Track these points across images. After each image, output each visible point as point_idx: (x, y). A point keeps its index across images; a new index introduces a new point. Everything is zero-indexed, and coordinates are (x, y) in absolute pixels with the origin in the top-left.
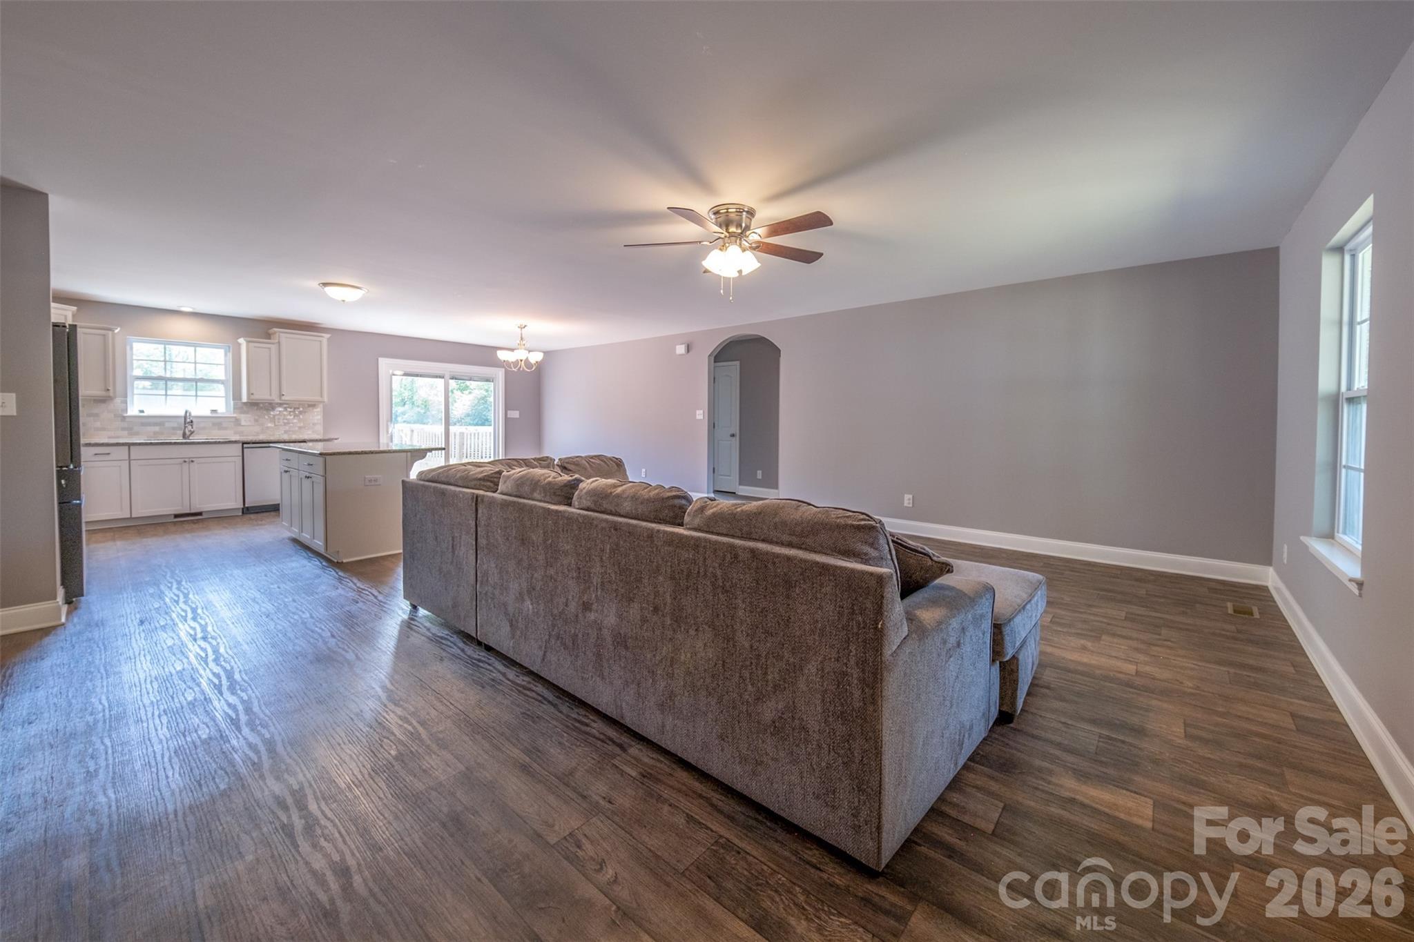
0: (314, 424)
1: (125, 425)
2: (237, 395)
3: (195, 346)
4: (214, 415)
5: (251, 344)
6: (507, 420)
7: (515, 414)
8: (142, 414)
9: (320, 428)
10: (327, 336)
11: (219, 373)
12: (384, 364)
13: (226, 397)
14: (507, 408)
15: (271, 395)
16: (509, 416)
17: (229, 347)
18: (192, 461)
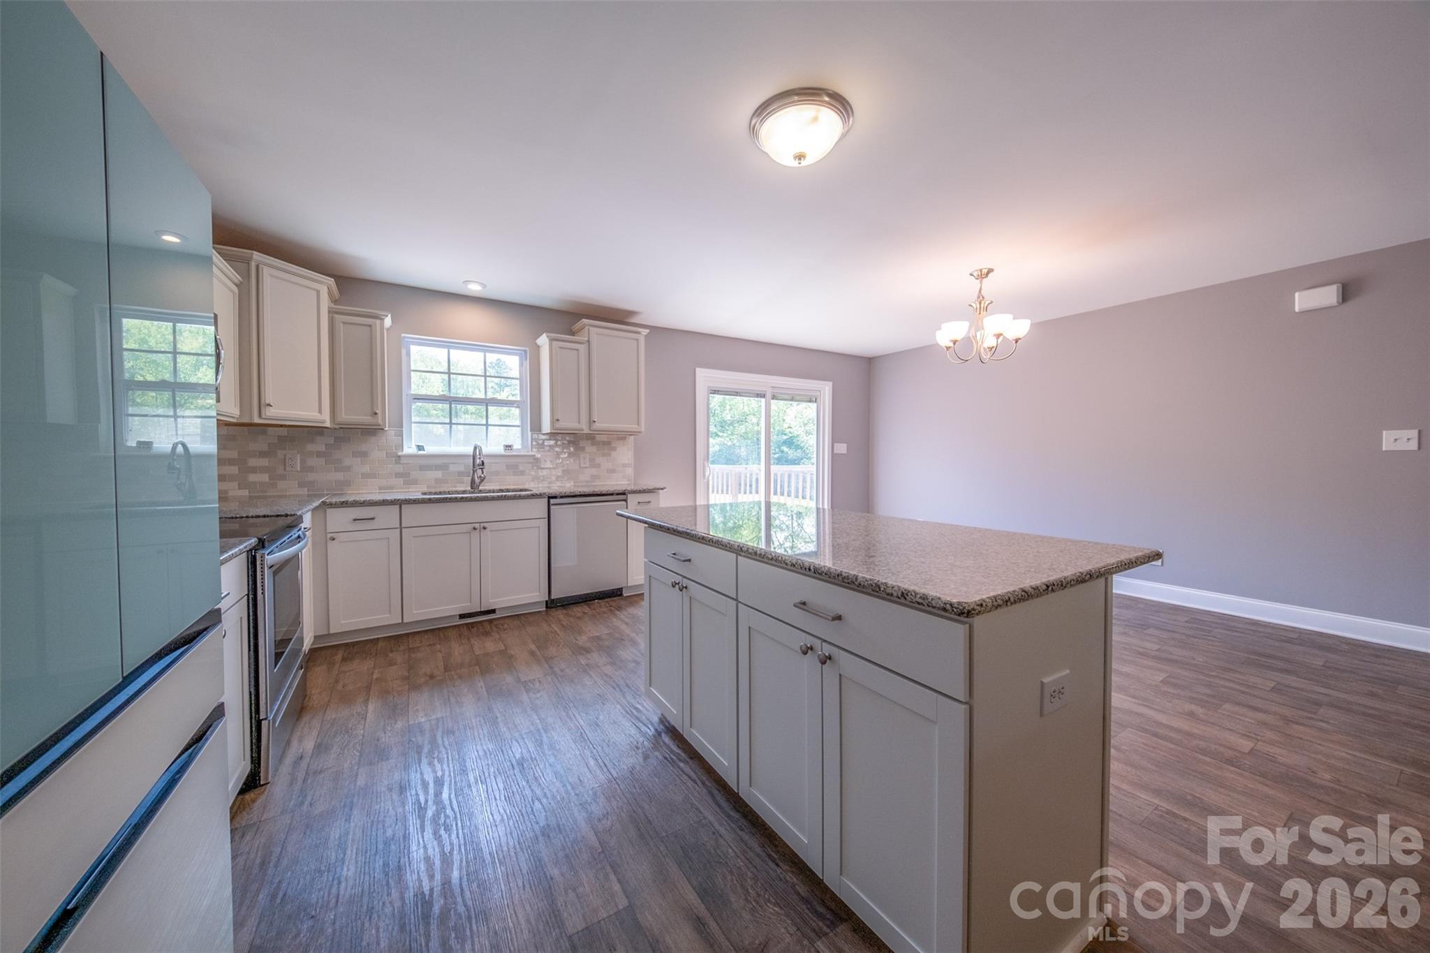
0: (625, 466)
1: (399, 469)
2: (536, 427)
3: (485, 350)
4: (509, 453)
5: (555, 343)
6: (834, 457)
7: (842, 449)
8: (421, 452)
9: (630, 471)
10: (645, 332)
11: (512, 392)
12: (705, 377)
13: (522, 426)
14: (834, 440)
16: (835, 452)
17: (525, 351)
18: (484, 528)
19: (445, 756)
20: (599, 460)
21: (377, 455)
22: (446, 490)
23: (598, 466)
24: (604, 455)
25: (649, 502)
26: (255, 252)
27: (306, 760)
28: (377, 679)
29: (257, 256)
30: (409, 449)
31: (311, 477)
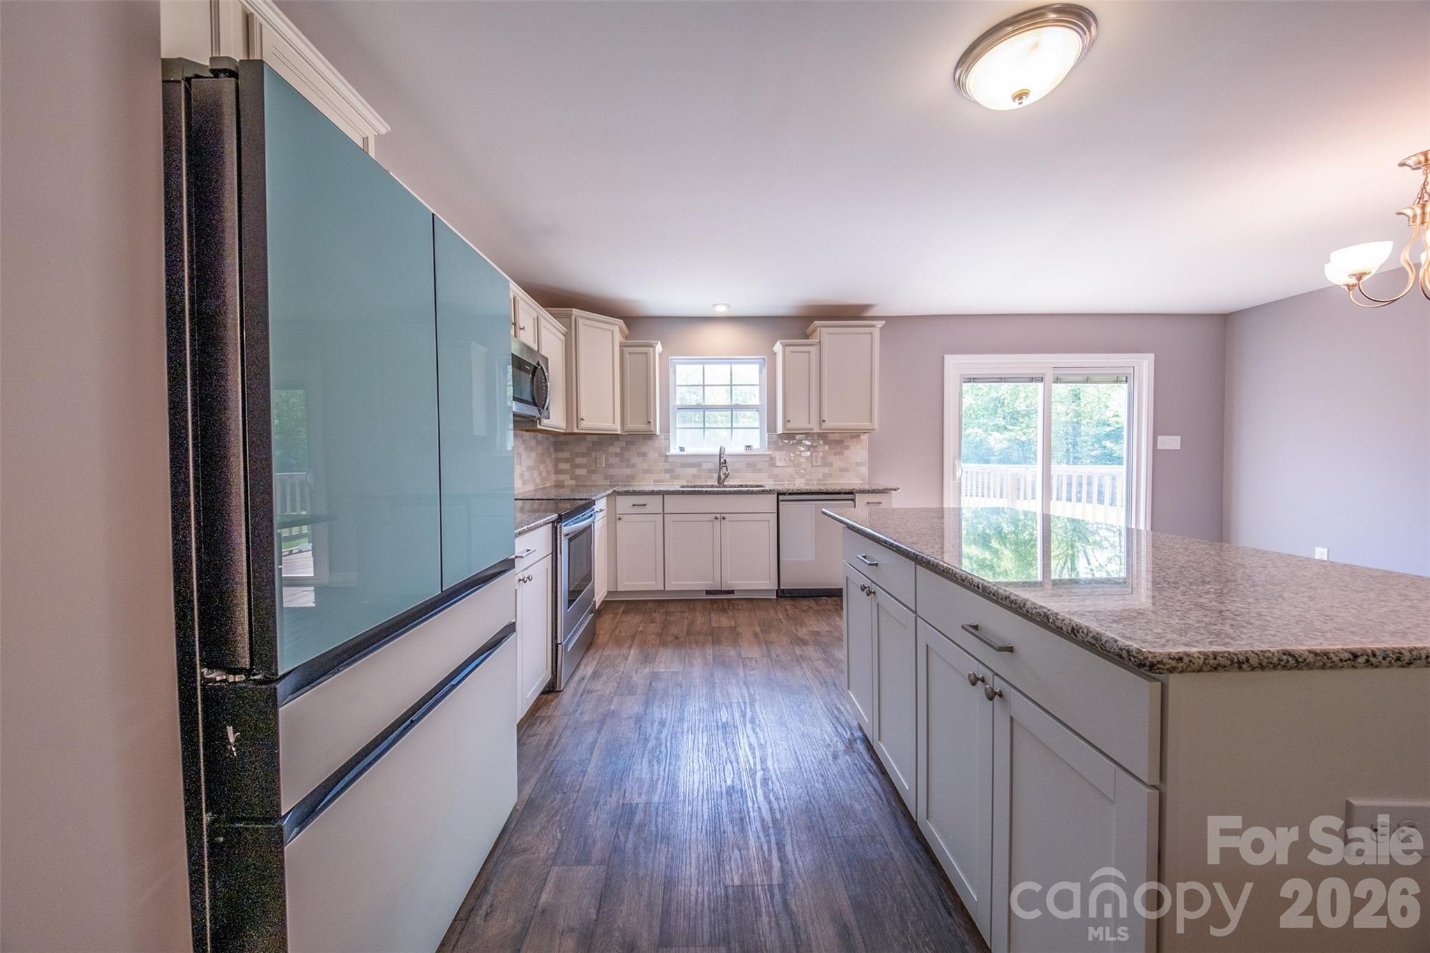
0: (858, 464)
1: (667, 466)
2: (771, 427)
3: (730, 361)
4: (749, 453)
5: (787, 348)
6: (1157, 454)
7: (1171, 442)
8: (682, 453)
9: (864, 470)
10: (880, 324)
11: (754, 396)
12: (955, 365)
13: (761, 428)
14: (1157, 431)
15: (809, 423)
16: (1160, 447)
17: (764, 359)
18: (724, 518)
19: (671, 703)
20: (831, 459)
21: (653, 455)
22: (699, 484)
23: (830, 465)
24: (836, 454)
25: (880, 503)
26: (574, 309)
27: (586, 681)
28: (641, 631)
29: (575, 312)
30: (674, 450)
31: (611, 472)
